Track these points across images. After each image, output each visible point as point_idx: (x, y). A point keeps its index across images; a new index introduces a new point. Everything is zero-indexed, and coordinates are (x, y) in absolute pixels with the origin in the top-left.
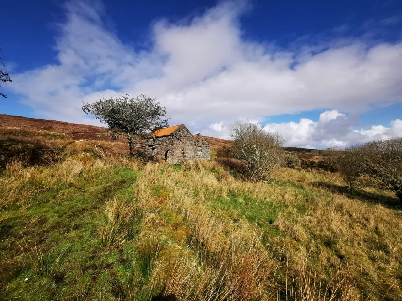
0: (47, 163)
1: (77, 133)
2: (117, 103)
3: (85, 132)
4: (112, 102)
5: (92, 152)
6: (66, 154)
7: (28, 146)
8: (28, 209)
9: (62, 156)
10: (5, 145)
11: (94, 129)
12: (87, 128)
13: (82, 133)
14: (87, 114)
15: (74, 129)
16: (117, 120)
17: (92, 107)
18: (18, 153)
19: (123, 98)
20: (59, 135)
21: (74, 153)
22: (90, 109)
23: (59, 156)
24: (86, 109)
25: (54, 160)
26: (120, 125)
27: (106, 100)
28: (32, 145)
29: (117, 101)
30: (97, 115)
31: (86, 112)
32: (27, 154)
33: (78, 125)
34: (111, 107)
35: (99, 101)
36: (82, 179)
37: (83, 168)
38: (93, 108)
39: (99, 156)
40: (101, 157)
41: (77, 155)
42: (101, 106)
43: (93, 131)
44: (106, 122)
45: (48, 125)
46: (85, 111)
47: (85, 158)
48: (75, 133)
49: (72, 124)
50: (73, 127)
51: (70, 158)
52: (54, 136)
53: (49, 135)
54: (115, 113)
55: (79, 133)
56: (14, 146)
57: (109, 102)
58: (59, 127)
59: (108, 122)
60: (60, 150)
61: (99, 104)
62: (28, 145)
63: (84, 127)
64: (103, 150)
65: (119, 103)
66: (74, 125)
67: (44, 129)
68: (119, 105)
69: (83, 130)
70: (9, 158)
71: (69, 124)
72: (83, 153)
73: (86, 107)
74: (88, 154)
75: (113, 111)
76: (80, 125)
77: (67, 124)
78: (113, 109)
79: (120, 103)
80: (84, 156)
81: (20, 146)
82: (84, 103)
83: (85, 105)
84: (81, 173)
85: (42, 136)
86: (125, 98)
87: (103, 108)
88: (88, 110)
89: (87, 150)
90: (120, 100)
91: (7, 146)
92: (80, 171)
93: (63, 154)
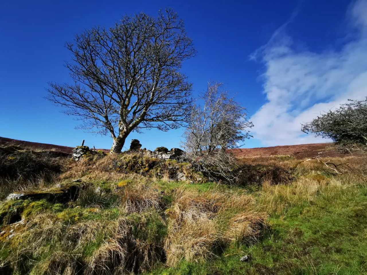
0: (285, 182)
1: (298, 153)
2: (339, 113)
3: (306, 152)
4: (332, 115)
5: (323, 170)
6: (298, 173)
7: (269, 169)
8: (285, 219)
9: (295, 175)
10: (257, 169)
11: (313, 147)
12: (306, 147)
13: (302, 152)
14: (307, 133)
15: (294, 150)
16: (344, 132)
17: (310, 126)
18: (265, 174)
19: (345, 106)
20: (285, 157)
21: (305, 172)
22: (309, 129)
23: (293, 176)
24: (305, 129)
25: (290, 179)
26: (349, 137)
27: (323, 114)
28: (272, 167)
29: (338, 112)
30: (317, 133)
31: (306, 132)
32: (270, 174)
33: (297, 146)
34: (331, 120)
35: (317, 118)
36: (321, 198)
37: (319, 186)
38: (312, 127)
39: (332, 174)
40: (335, 175)
41: (308, 174)
42: (319, 122)
43: (313, 149)
44: (329, 137)
45: (273, 150)
46: (304, 132)
47: (316, 176)
48: (296, 154)
49: (292, 146)
50: (293, 148)
51: (302, 177)
52: (282, 158)
53: (278, 158)
54: (339, 124)
55: (300, 153)
56: (262, 169)
57: (328, 116)
58: (282, 150)
59: (331, 136)
60: (292, 170)
61: (317, 121)
62: (270, 167)
63: (303, 146)
64: (336, 166)
65: (341, 114)
66: (294, 146)
67: (272, 154)
68: (342, 114)
69: (303, 150)
70: (261, 178)
71: (289, 146)
72: (313, 172)
73: (305, 127)
74: (319, 172)
75: (336, 123)
76: (299, 145)
77: (287, 147)
78: (335, 122)
79: (343, 113)
80: (316, 174)
81: (265, 169)
82: (302, 125)
83: (303, 126)
84: (318, 192)
85: (273, 159)
86: (349, 105)
87: (322, 123)
88: (308, 130)
89: (317, 169)
90: (341, 109)
91: (258, 169)
92: (317, 190)
93: (296, 174)
